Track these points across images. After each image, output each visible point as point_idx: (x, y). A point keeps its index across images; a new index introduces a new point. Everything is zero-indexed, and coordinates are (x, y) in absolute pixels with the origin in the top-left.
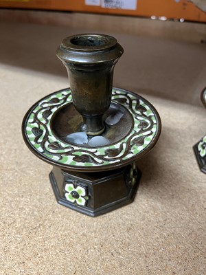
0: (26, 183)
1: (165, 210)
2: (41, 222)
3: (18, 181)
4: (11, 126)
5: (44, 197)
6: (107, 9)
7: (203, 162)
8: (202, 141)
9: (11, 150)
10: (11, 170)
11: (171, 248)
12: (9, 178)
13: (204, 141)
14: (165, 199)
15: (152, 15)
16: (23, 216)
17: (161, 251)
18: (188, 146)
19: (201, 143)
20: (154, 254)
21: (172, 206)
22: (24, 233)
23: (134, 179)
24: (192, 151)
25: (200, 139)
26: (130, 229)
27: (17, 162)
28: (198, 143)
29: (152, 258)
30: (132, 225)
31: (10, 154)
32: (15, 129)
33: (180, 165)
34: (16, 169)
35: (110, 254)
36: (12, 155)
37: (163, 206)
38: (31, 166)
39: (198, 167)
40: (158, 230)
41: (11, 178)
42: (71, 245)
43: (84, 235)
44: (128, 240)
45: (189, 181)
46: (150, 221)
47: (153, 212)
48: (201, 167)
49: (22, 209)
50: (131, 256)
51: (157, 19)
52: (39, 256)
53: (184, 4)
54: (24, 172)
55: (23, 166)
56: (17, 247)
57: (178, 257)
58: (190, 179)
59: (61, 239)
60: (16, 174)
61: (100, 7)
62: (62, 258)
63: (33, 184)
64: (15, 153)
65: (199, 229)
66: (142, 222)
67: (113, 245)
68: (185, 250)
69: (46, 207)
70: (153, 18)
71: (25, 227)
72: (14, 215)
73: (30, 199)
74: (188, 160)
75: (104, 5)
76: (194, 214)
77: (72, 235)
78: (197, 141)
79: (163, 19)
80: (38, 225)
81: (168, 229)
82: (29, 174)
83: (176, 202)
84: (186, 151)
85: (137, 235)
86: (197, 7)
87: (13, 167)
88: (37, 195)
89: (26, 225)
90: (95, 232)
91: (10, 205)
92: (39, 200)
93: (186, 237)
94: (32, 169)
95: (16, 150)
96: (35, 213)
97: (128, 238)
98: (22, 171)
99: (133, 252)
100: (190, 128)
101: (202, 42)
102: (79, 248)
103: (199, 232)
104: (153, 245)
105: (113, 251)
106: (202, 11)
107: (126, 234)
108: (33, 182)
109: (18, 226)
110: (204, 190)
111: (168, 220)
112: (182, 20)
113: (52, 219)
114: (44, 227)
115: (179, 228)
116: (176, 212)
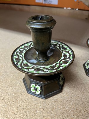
0: (9, 81)
1: (71, 93)
2: (16, 99)
3: (5, 80)
4: (3, 55)
5: (17, 87)
6: (45, 4)
7: (88, 71)
8: (87, 62)
9: (3, 66)
10: (3, 75)
11: (74, 110)
12: (1, 79)
13: (88, 62)
14: (71, 88)
15: (64, 7)
16: (8, 96)
17: (69, 111)
18: (81, 64)
19: (87, 63)
20: (67, 113)
21: (74, 91)
22: (8, 104)
23: (62, 82)
24: (82, 66)
25: (86, 61)
26: (56, 101)
27: (5, 72)
28: (85, 63)
29: (66, 115)
30: (56, 100)
31: (2, 68)
32: (4, 57)
33: (77, 73)
34: (5, 75)
35: (47, 113)
36: (3, 69)
37: (70, 91)
38: (12, 73)
39: (85, 74)
40: (68, 102)
41: (2, 79)
42: (29, 109)
43: (35, 104)
44: (55, 107)
45: (82, 80)
46: (64, 98)
47: (66, 94)
48: (87, 74)
49: (7, 93)
50: (56, 114)
51: (67, 9)
52: (15, 114)
53: (78, 2)
54: (8, 76)
55: (8, 73)
56: (5, 110)
57: (77, 114)
58: (82, 79)
59: (25, 106)
60: (5, 77)
61: (42, 3)
62: (25, 115)
63: (13, 81)
64: (4, 67)
65: (86, 101)
66: (61, 99)
67: (48, 109)
68: (80, 111)
69: (18, 92)
70: (65, 8)
71: (8, 101)
72: (4, 95)
73: (11, 88)
74: (81, 70)
75: (44, 3)
76: (84, 95)
77: (30, 104)
78: (85, 62)
79: (69, 8)
80: (15, 100)
81: (72, 102)
82: (11, 77)
83: (76, 89)
84: (80, 67)
85: (59, 104)
86: (84, 4)
87: (3, 74)
88: (14, 86)
89: (9, 100)
90: (40, 103)
91: (2, 91)
92: (15, 89)
93: (80, 105)
94: (12, 74)
95: (5, 66)
96: (13, 95)
97: (55, 106)
98: (7, 76)
99: (57, 112)
100: (81, 56)
101: (86, 19)
102: (33, 110)
103: (86, 103)
104: (66, 109)
105: (48, 112)
106: (86, 5)
107: (54, 104)
108: (12, 80)
109: (5, 101)
110: (88, 84)
111: (72, 98)
112: (77, 9)
113: (21, 97)
114: (17, 101)
115: (77, 101)
116: (76, 94)
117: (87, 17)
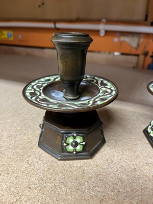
5: (21, 174)
13: (152, 125)
26: (102, 200)
28: (147, 127)
30: (104, 196)
40: (128, 199)
46: (119, 192)
47: (121, 184)
53: (121, 43)
63: (11, 163)
66: (113, 193)
69: (22, 184)
73: (7, 177)
81: (136, 198)
82: (8, 155)
86: (129, 45)
88: (14, 173)
96: (12, 189)
101: (134, 67)
106: (132, 47)
111: (135, 190)
113: (28, 194)
114: (20, 202)
115: (145, 196)
116: (141, 182)
117: (135, 65)
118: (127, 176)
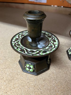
0: (8, 64)
1: (57, 73)
2: (13, 78)
3: (5, 63)
4: (2, 44)
7: (70, 56)
10: (2, 59)
11: (59, 87)
13: (70, 49)
16: (6, 76)
17: (55, 88)
18: (65, 51)
27: (4, 57)
29: (52, 91)
33: (62, 57)
35: (37, 89)
38: (9, 58)
40: (54, 81)
41: (2, 62)
42: (23, 86)
43: (28, 82)
46: (51, 77)
47: (52, 74)
49: (6, 73)
52: (12, 90)
53: (63, 1)
56: (4, 87)
57: (61, 90)
58: (65, 62)
59: (20, 84)
62: (20, 91)
64: (4, 53)
66: (49, 78)
67: (38, 86)
68: (64, 88)
69: (14, 73)
70: (52, 6)
71: (7, 80)
72: (3, 75)
73: (9, 70)
74: (65, 55)
75: (35, 1)
76: (67, 75)
77: (24, 82)
79: (56, 6)
80: (12, 79)
81: (58, 80)
82: (9, 61)
83: (60, 70)
85: (47, 82)
88: (11, 68)
90: (32, 81)
91: (2, 72)
93: (64, 83)
98: (6, 60)
99: (45, 88)
100: (65, 44)
102: (26, 87)
103: (68, 81)
104: (52, 86)
107: (43, 82)
108: (10, 63)
109: (4, 79)
110: (70, 66)
111: (58, 77)
112: (62, 7)
113: (17, 77)
115: (62, 80)
116: (61, 74)
117: (70, 13)
118: (56, 71)
